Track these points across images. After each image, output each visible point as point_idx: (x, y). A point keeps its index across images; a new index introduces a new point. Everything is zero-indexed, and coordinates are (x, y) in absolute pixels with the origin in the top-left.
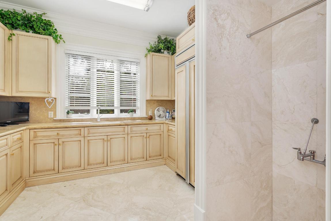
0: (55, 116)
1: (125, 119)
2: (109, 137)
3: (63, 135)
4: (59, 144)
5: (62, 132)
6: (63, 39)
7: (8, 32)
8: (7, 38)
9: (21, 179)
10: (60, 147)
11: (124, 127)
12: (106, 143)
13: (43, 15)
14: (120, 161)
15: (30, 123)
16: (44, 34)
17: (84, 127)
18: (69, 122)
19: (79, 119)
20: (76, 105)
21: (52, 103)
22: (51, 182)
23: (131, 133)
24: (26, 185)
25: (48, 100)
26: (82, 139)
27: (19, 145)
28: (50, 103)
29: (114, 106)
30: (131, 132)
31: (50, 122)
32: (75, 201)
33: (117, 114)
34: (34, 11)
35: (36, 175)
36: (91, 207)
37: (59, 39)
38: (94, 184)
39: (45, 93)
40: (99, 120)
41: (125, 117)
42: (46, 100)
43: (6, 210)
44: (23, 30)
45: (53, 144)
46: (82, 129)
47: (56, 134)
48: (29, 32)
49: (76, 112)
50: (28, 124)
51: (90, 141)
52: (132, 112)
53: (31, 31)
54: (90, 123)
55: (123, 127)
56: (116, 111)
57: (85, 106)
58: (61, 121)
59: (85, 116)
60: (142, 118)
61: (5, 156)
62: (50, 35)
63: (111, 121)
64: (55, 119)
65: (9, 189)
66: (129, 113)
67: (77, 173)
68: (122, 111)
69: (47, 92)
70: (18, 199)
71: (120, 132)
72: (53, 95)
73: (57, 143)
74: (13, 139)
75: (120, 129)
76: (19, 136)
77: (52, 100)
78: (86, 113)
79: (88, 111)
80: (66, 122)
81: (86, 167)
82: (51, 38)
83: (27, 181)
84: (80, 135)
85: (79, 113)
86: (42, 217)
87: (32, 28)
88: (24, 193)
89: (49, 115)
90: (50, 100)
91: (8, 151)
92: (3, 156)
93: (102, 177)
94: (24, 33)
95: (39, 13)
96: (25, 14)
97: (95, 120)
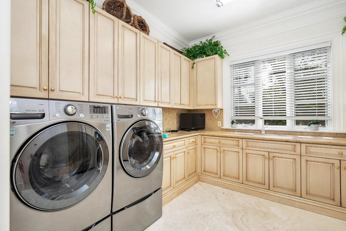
0: (222, 126)
1: (302, 133)
2: (271, 155)
3: (223, 144)
4: (221, 152)
5: (223, 141)
6: (227, 53)
7: (192, 62)
8: (191, 67)
9: (196, 174)
10: (222, 154)
11: (295, 145)
12: (267, 162)
13: (213, 38)
14: (288, 189)
15: (206, 130)
16: (212, 54)
17: (243, 138)
18: (233, 131)
19: (243, 130)
20: (240, 116)
21: (218, 113)
22: (215, 184)
23: (307, 155)
24: (199, 180)
25: (215, 111)
26: (240, 151)
27: (194, 147)
28: (216, 114)
29: (286, 115)
30: (306, 153)
31: (219, 131)
32: (225, 212)
33: (290, 126)
34: (206, 39)
35: (205, 173)
36: (236, 226)
37: (224, 54)
38: (249, 203)
39: (213, 105)
40: (263, 133)
41: (303, 130)
42: (213, 111)
43: (184, 192)
44: (200, 57)
45: (216, 150)
46: (241, 140)
47: (218, 141)
48: (203, 57)
49: (240, 122)
50: (204, 131)
51: (249, 154)
52: (314, 124)
53: (205, 56)
54: (251, 135)
55: (292, 145)
56: (288, 122)
57: (248, 115)
58: (227, 130)
59: (249, 127)
60: (337, 134)
61: (183, 153)
62: (216, 54)
63: (280, 134)
64: (222, 128)
65: (186, 177)
66: (309, 125)
67: (235, 185)
68: (298, 123)
69: (214, 104)
70: (192, 189)
71: (287, 150)
72: (219, 106)
73: (219, 151)
74: (189, 141)
75: (289, 146)
76: (194, 140)
77: (218, 111)
78: (250, 124)
79: (253, 122)
80: (231, 131)
81: (245, 182)
82: (217, 56)
83: (200, 176)
84: (239, 146)
85: (243, 123)
86: (198, 210)
87: (205, 53)
88: (197, 184)
89: (218, 124)
90: (216, 111)
91: (185, 150)
92: (182, 152)
93: (261, 200)
94: (201, 59)
95: (209, 38)
96: (202, 44)
97: (259, 132)
